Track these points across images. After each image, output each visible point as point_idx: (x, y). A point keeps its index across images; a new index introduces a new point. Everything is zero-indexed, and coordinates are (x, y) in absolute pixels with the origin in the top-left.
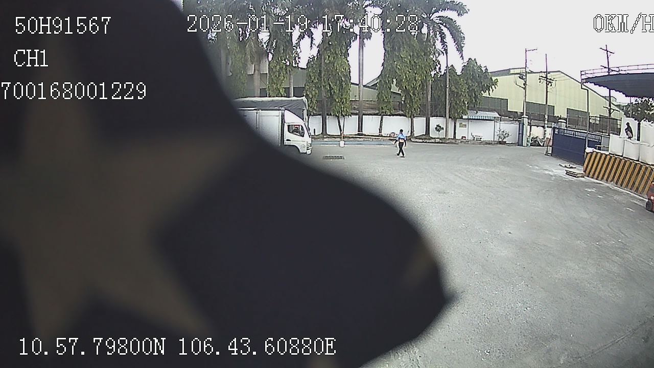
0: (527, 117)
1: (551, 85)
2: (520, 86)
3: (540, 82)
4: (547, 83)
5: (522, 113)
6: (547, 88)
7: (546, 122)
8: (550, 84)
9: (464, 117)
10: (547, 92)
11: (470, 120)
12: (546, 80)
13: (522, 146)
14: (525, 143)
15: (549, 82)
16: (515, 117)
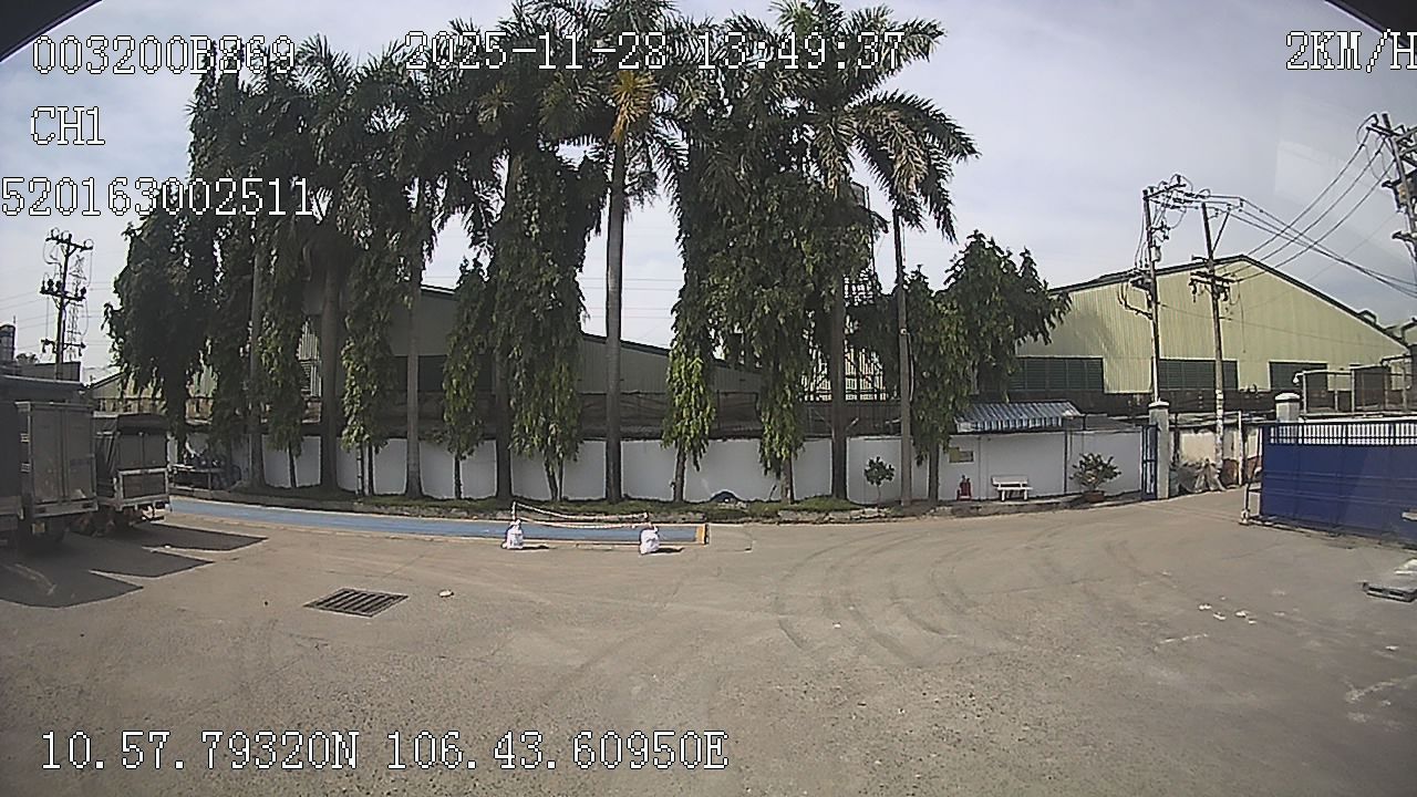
0: (1167, 404)
1: (1225, 300)
2: (1139, 311)
3: (1194, 292)
4: (1213, 293)
5: (1148, 397)
6: (1216, 307)
7: (1220, 412)
8: (1222, 296)
9: (964, 427)
10: (1217, 318)
11: (983, 437)
12: (1212, 284)
13: (1156, 499)
14: (1163, 490)
15: (1219, 289)
16: (1129, 410)
